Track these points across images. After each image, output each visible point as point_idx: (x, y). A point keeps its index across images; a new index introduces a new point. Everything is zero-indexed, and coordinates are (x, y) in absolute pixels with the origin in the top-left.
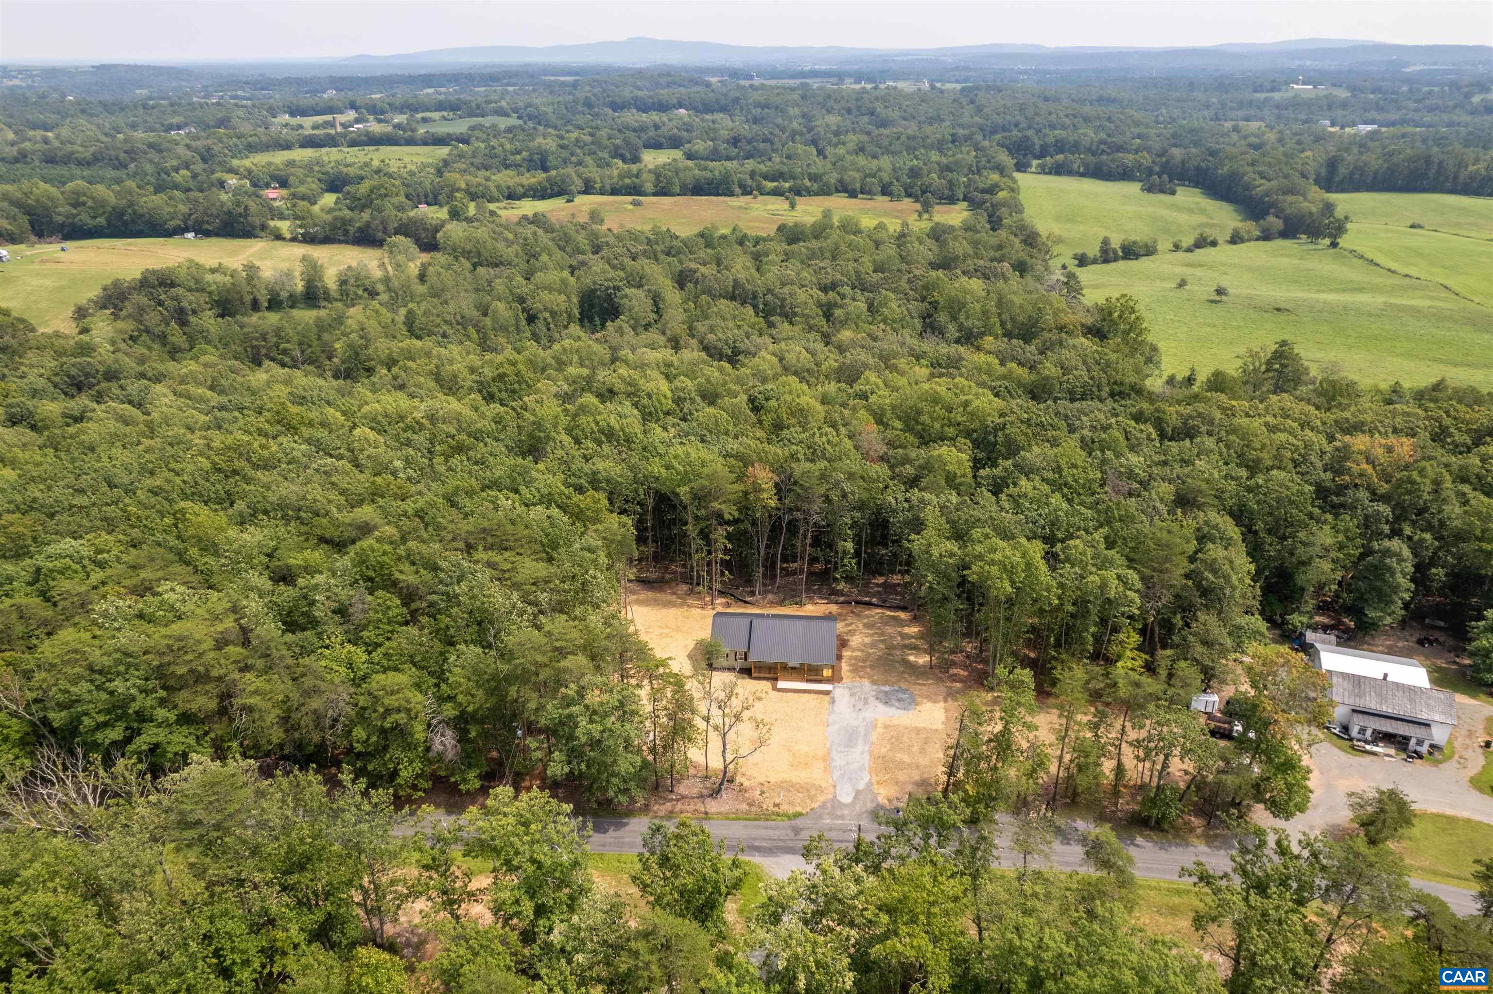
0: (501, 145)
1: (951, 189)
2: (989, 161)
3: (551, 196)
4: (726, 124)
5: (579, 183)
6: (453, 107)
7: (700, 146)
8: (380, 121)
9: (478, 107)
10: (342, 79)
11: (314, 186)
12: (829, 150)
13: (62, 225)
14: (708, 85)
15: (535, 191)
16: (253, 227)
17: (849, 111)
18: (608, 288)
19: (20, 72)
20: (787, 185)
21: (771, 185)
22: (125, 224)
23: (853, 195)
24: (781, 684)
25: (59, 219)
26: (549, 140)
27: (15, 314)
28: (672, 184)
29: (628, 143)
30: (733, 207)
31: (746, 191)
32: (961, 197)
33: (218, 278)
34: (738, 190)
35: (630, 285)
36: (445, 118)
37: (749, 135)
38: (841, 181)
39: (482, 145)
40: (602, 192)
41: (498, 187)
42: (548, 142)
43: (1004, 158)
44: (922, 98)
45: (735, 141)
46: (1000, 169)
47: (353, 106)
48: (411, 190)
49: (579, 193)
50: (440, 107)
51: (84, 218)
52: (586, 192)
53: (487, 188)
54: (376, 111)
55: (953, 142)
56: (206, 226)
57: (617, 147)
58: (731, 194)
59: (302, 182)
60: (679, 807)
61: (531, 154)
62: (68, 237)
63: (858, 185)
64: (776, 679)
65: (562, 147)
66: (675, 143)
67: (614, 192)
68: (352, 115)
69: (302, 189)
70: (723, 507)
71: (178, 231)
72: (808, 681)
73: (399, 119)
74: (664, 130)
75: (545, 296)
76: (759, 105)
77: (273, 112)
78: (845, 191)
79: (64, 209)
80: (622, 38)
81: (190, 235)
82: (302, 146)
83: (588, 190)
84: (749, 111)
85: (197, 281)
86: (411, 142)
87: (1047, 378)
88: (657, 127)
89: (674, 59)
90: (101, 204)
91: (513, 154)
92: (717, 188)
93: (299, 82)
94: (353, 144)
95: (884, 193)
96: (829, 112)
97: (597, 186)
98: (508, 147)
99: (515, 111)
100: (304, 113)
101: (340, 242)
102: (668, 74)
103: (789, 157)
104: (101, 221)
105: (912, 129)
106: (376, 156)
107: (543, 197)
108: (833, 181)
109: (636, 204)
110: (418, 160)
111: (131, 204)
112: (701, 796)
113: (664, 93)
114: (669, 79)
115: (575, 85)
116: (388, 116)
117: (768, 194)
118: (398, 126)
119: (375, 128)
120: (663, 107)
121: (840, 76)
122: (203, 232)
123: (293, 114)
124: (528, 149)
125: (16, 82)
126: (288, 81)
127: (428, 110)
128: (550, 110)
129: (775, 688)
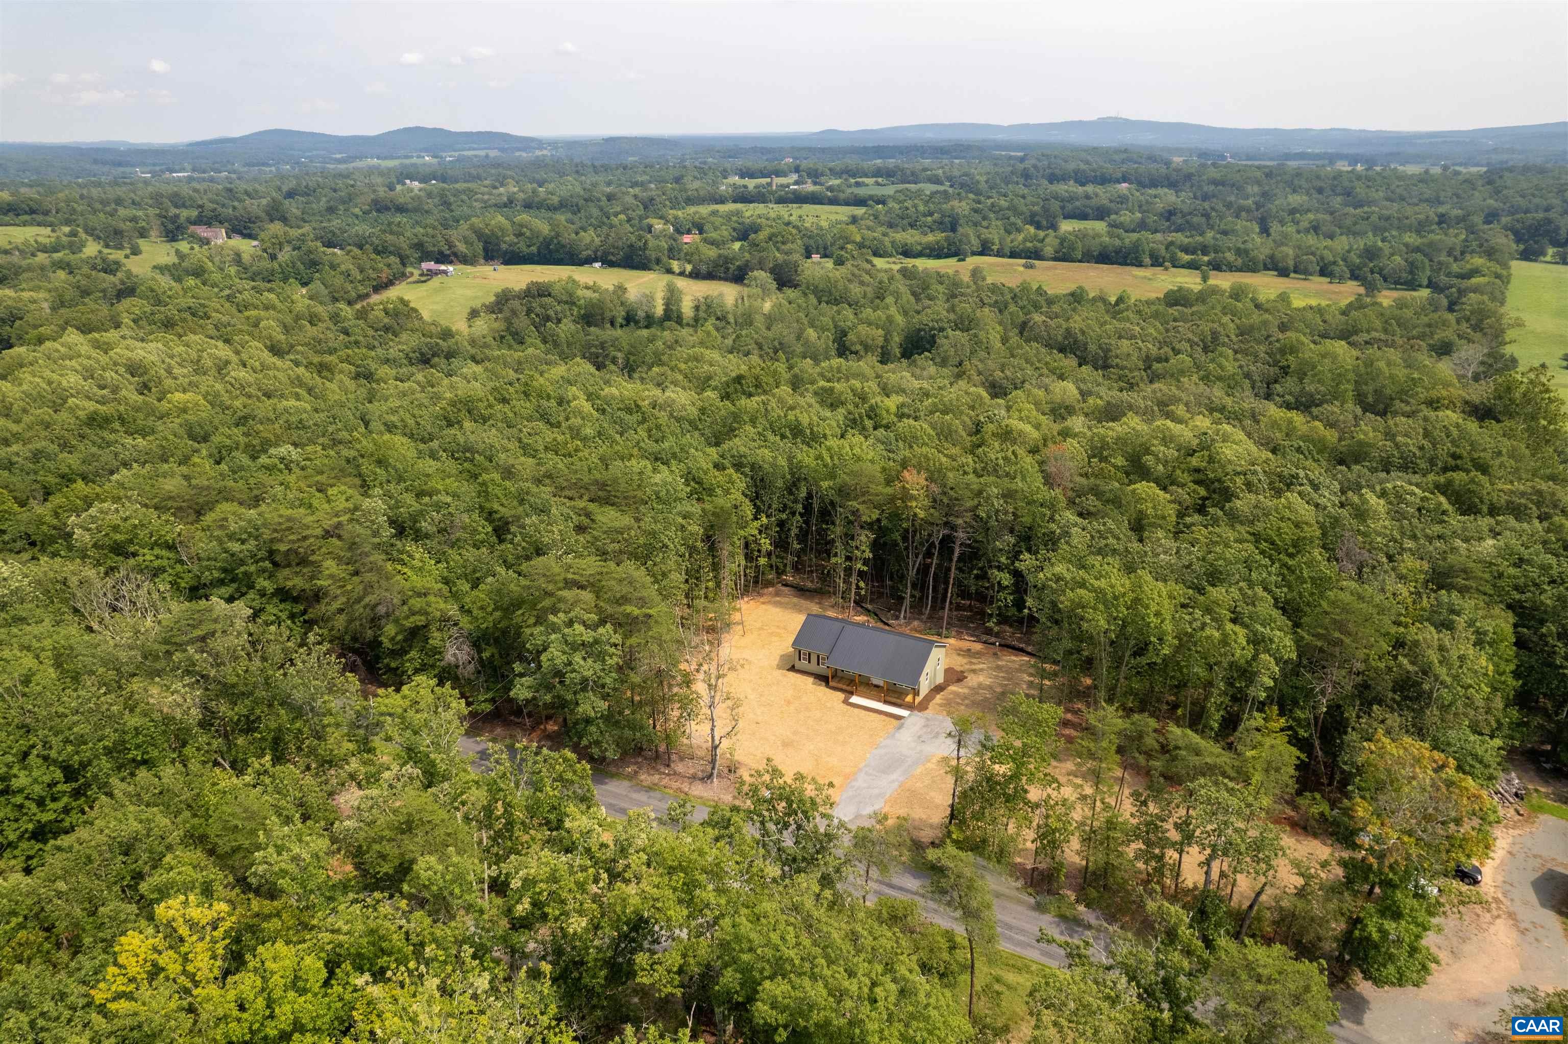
0: (915, 206)
1: (1411, 272)
2: (1481, 246)
3: (947, 256)
4: (1167, 197)
5: (975, 243)
6: (889, 174)
7: (1126, 217)
8: (815, 183)
9: (913, 174)
10: (800, 149)
11: (725, 233)
12: (1275, 227)
13: (506, 252)
14: (1168, 163)
15: (932, 249)
16: (649, 261)
17: (1320, 191)
18: (933, 329)
19: (549, 144)
20: (1206, 259)
21: (1187, 258)
22: (550, 251)
23: (1284, 273)
24: (855, 699)
25: (504, 246)
26: (964, 204)
27: (412, 305)
28: (1074, 249)
29: (1045, 210)
30: (1135, 277)
31: (1157, 262)
32: (1425, 282)
33: (589, 294)
34: (1147, 260)
35: (956, 327)
36: (878, 184)
37: (1186, 209)
38: (1272, 257)
39: (897, 206)
40: (999, 254)
41: (893, 243)
42: (962, 207)
43: (1504, 241)
44: (1425, 179)
45: (1169, 214)
46: (1490, 253)
47: (797, 170)
48: (812, 242)
49: (974, 254)
50: (877, 173)
51: (522, 247)
52: (981, 253)
53: (882, 242)
54: (815, 175)
55: (1439, 223)
56: (611, 257)
57: (1033, 215)
58: (1140, 265)
59: (716, 229)
60: (666, 781)
61: (943, 216)
62: (507, 262)
63: (1291, 263)
64: (852, 693)
65: (976, 211)
66: (1101, 214)
67: (1013, 255)
68: (795, 177)
69: (714, 235)
70: (861, 507)
71: (588, 261)
72: (886, 702)
73: (835, 182)
74: (1094, 202)
75: (863, 329)
76: (1215, 182)
77: (725, 174)
78: (1275, 268)
79: (510, 238)
80: (1094, 118)
81: (597, 265)
82: (735, 201)
83: (985, 250)
84: (1200, 187)
85: (571, 295)
86: (833, 202)
87: (1361, 443)
88: (1088, 197)
89: (1145, 140)
90: (536, 234)
91: (925, 215)
92: (1125, 257)
93: (764, 151)
94: (781, 201)
95: (1322, 273)
96: (1294, 191)
97: (995, 248)
98: (921, 208)
99: (950, 179)
100: (752, 176)
101: (720, 279)
102: (1126, 151)
103: (1225, 233)
104: (534, 249)
105: (1393, 209)
106: (794, 212)
107: (939, 257)
108: (1262, 257)
109: (1026, 266)
110: (833, 217)
111: (558, 235)
112: (694, 777)
113: (1109, 168)
114: (1124, 156)
115: (1022, 160)
116: (823, 179)
117: (1183, 267)
118: (830, 189)
119: (809, 187)
120: (1104, 180)
121: (1333, 158)
122: (609, 263)
123: (742, 176)
124: (940, 211)
125: (545, 152)
126: (754, 150)
127: (866, 176)
128: (983, 179)
129: (846, 702)
